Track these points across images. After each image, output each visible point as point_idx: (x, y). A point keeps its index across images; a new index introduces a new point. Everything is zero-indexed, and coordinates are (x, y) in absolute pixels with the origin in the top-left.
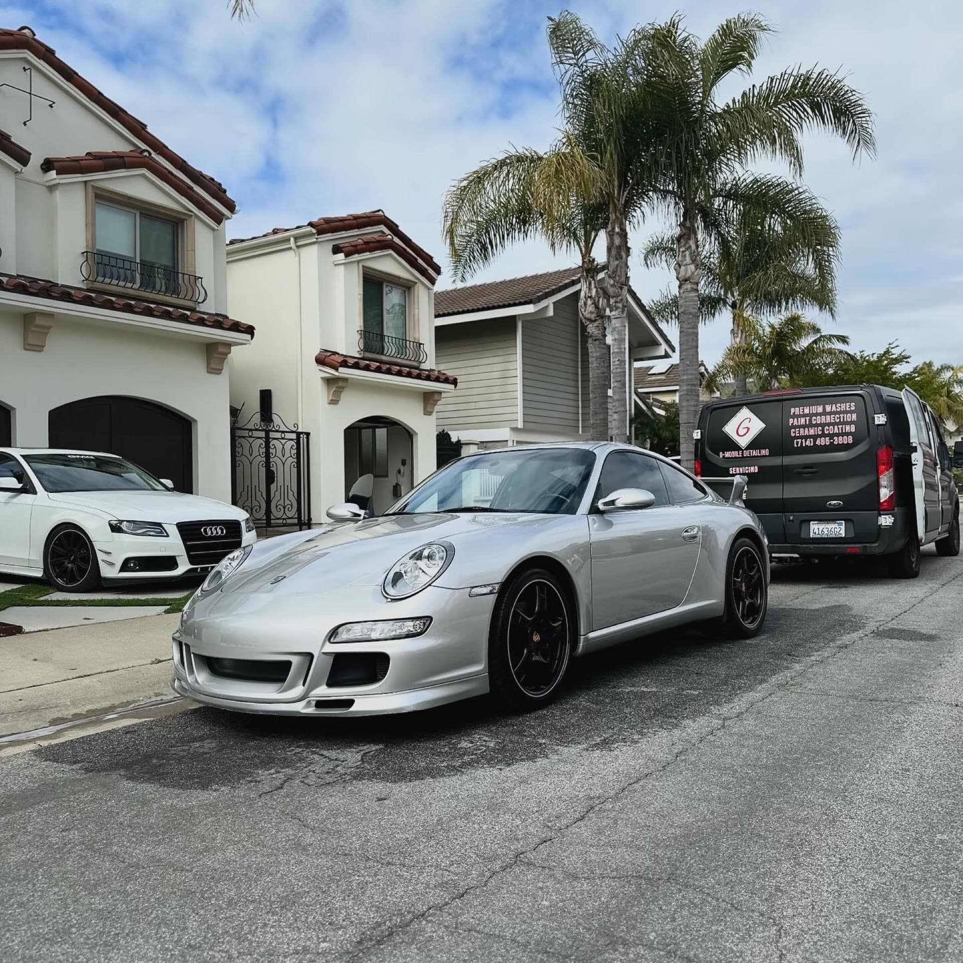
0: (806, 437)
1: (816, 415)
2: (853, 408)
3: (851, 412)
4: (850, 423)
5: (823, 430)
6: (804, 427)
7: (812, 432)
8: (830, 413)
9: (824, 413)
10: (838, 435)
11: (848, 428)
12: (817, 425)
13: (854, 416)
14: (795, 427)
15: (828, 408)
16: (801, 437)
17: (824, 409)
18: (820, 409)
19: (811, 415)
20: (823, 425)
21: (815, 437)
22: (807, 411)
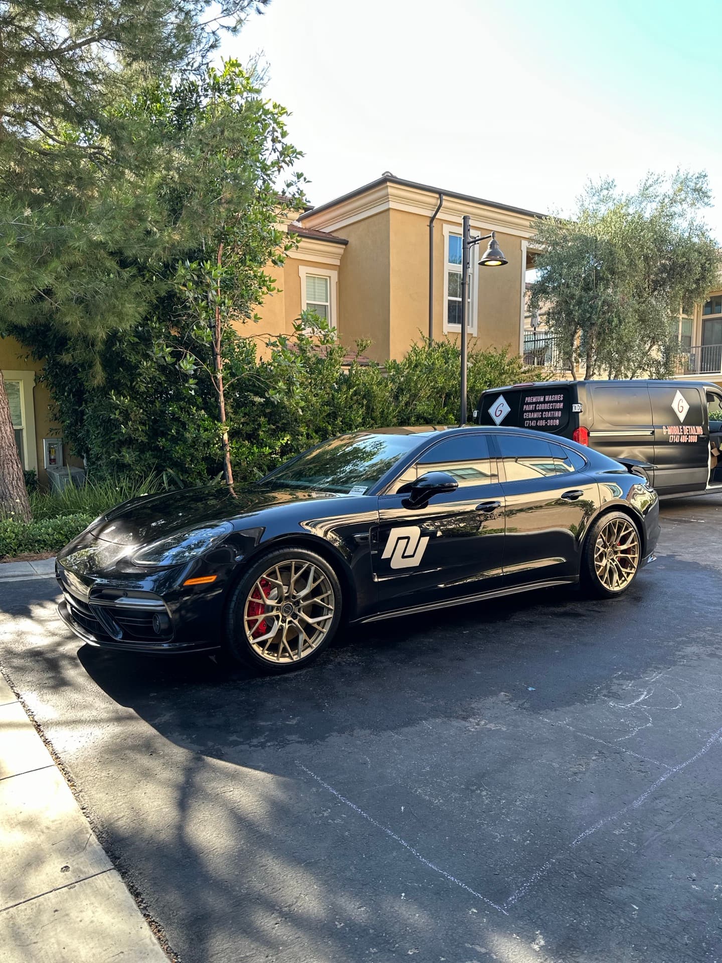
0: (532, 419)
1: (540, 403)
2: (562, 399)
3: (560, 402)
4: (558, 410)
5: (542, 415)
6: (531, 411)
7: (535, 415)
8: (548, 402)
9: (544, 402)
10: (550, 418)
11: (557, 413)
12: (539, 411)
13: (562, 405)
14: (526, 411)
15: (547, 399)
16: (529, 419)
17: (544, 399)
18: (542, 399)
19: (536, 403)
20: (542, 411)
21: (537, 419)
22: (534, 400)
